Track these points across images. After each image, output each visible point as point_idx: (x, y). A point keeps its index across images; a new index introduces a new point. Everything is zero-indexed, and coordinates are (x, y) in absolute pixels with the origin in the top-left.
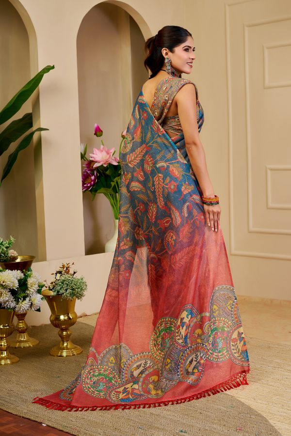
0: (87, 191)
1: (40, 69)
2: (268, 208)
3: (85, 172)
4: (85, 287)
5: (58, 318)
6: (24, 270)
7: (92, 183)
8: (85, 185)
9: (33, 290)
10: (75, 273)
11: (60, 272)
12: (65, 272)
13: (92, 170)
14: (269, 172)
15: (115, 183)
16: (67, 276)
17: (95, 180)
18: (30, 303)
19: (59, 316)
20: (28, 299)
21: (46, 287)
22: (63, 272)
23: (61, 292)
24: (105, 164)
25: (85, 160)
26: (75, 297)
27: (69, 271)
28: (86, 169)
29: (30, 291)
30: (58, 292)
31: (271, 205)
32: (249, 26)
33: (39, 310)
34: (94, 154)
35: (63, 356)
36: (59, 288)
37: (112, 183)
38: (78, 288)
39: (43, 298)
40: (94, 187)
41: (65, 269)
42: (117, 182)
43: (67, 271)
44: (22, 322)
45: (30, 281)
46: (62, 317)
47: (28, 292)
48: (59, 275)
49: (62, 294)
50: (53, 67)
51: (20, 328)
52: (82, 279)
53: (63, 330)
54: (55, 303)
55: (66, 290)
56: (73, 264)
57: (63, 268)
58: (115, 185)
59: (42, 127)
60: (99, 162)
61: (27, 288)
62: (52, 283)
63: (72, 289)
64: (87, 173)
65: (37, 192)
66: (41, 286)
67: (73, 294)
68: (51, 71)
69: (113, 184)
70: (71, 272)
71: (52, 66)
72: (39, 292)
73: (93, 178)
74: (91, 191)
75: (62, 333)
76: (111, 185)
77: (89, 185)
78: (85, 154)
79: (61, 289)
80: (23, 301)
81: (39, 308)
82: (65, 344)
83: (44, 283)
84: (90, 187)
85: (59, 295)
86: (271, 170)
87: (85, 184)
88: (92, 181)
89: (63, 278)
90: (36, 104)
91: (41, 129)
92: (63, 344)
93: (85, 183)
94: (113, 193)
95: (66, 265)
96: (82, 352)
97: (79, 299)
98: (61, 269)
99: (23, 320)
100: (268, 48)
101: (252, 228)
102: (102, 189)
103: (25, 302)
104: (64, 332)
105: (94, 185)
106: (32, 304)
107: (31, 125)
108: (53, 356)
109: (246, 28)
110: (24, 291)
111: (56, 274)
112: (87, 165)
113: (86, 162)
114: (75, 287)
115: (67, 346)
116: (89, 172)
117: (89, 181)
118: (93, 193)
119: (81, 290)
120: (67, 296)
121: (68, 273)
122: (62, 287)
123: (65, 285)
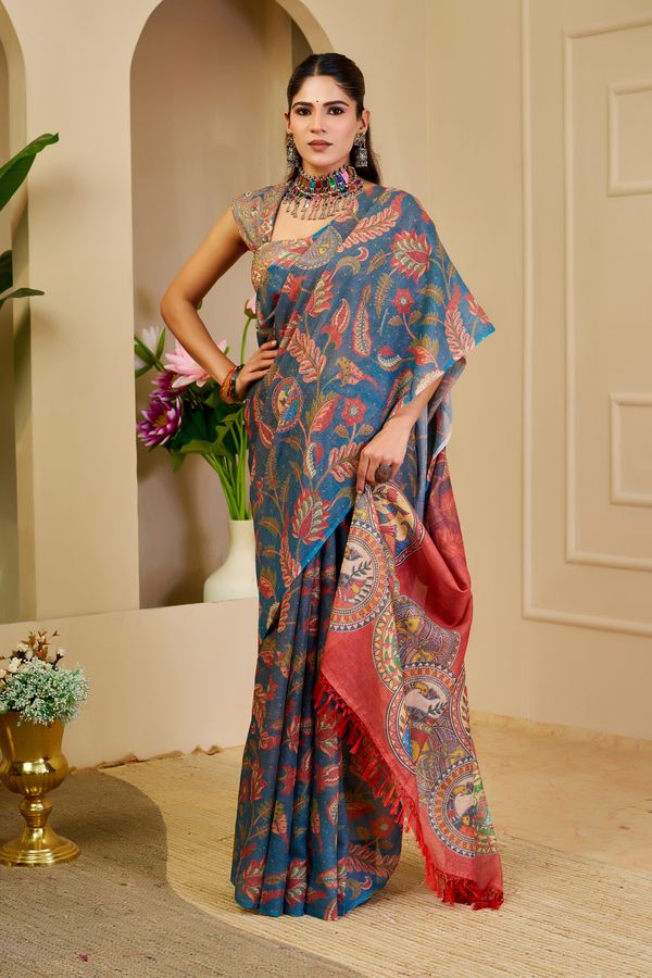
0: (157, 448)
1: (31, 138)
2: (614, 503)
3: (154, 399)
4: (80, 693)
5: (16, 769)
7: (168, 426)
8: (152, 433)
10: (59, 657)
11: (21, 655)
12: (36, 654)
13: (172, 395)
14: (617, 410)
15: (230, 426)
16: (37, 664)
17: (176, 419)
19: (21, 763)
22: (29, 655)
23: (19, 703)
24: (201, 379)
25: (159, 370)
27: (45, 654)
28: (157, 391)
30: (11, 703)
31: (619, 494)
32: (576, 36)
34: (175, 354)
35: (27, 865)
36: (14, 694)
37: (218, 428)
38: (62, 696)
40: (174, 438)
41: (36, 645)
42: (234, 425)
43: (41, 653)
46: (27, 767)
48: (16, 661)
49: (20, 710)
50: (55, 139)
52: (76, 674)
53: (29, 799)
54: (9, 731)
55: (32, 700)
56: (55, 634)
57: (32, 643)
58: (229, 431)
59: (31, 286)
60: (188, 376)
63: (45, 699)
64: (160, 401)
65: (19, 448)
67: (48, 712)
68: (51, 145)
69: (221, 431)
70: (51, 655)
71: (54, 134)
73: (171, 413)
74: (167, 445)
75: (29, 806)
76: (216, 432)
77: (161, 432)
78: (160, 352)
79: (18, 697)
82: (35, 835)
84: (162, 437)
85: (14, 711)
86: (622, 404)
87: (154, 429)
88: (169, 421)
89: (26, 670)
90: (22, 227)
91: (26, 292)
92: (31, 835)
93: (154, 425)
94: (224, 452)
95: (38, 637)
96: (75, 857)
98: (25, 647)
100: (619, 93)
101: (574, 553)
102: (193, 442)
104: (33, 805)
105: (173, 432)
107: (9, 281)
109: (569, 43)
111: (11, 658)
112: (161, 380)
113: (160, 375)
114: (52, 692)
115: (40, 839)
116: (163, 399)
117: (162, 421)
118: (172, 450)
119: (68, 701)
120: (32, 715)
121: (42, 658)
122: (22, 692)
123: (31, 688)
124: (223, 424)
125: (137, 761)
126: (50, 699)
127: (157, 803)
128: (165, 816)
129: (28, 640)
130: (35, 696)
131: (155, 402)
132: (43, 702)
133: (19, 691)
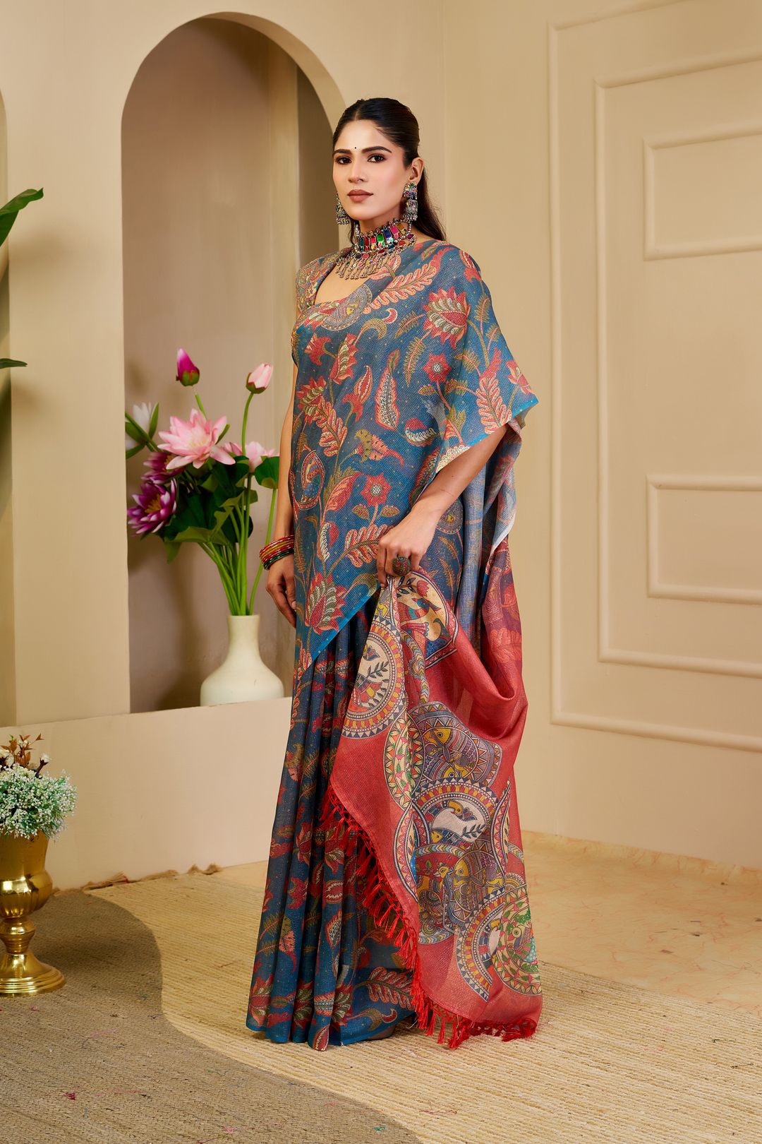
0: (149, 536)
2: (649, 596)
3: (146, 482)
4: (65, 804)
7: (162, 512)
8: (144, 519)
10: (43, 763)
11: (1, 761)
12: (17, 759)
13: (166, 478)
14: (654, 493)
15: (230, 512)
16: (18, 771)
17: (171, 504)
22: (10, 761)
24: (198, 460)
25: (152, 450)
27: (27, 760)
28: (149, 473)
31: (657, 586)
32: (609, 86)
34: (170, 432)
35: (6, 995)
37: (217, 514)
38: (47, 806)
40: (168, 525)
41: (18, 751)
42: (235, 511)
43: (23, 759)
46: (7, 886)
50: (39, 194)
52: (62, 782)
53: (9, 922)
55: (13, 811)
56: (39, 738)
57: (12, 747)
58: (229, 517)
60: (184, 456)
63: (28, 810)
64: (152, 484)
67: (30, 824)
68: (35, 202)
69: (220, 517)
70: (35, 761)
71: (38, 190)
73: (165, 498)
74: (161, 533)
75: (9, 930)
76: (215, 519)
77: (153, 518)
78: (153, 430)
82: (16, 962)
84: (155, 524)
86: (660, 487)
87: (146, 515)
88: (163, 506)
89: (6, 778)
91: (8, 363)
92: (11, 962)
93: (147, 511)
94: (224, 541)
95: (19, 740)
98: (4, 753)
100: (656, 147)
101: (607, 651)
102: (190, 529)
104: (14, 928)
105: (167, 519)
109: (601, 93)
112: (154, 462)
113: (153, 456)
114: (36, 802)
115: (20, 966)
116: (156, 482)
117: (156, 506)
118: (166, 539)
119: (53, 812)
120: (13, 828)
121: (24, 764)
122: (2, 802)
123: (12, 797)
124: (222, 510)
125: (127, 881)
126: (33, 810)
127: (151, 927)
128: (159, 942)
129: (9, 745)
130: (16, 807)
131: (147, 485)
132: (25, 813)
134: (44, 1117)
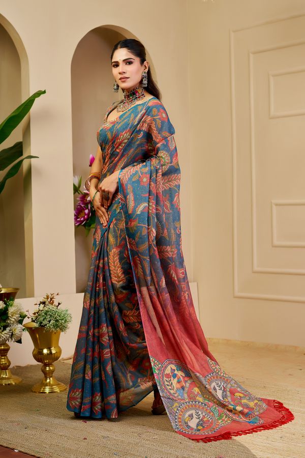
0: (80, 226)
1: (31, 94)
2: (273, 247)
3: (78, 205)
4: (69, 318)
5: (41, 353)
6: (6, 300)
7: (86, 216)
8: (78, 220)
9: (14, 320)
10: (59, 304)
11: (44, 303)
12: (49, 303)
13: (86, 204)
14: (274, 207)
16: (50, 307)
17: (89, 213)
18: (10, 334)
19: (42, 349)
20: (8, 329)
21: (28, 318)
22: (47, 303)
23: (45, 322)
25: (79, 194)
26: (58, 329)
27: (53, 302)
28: (80, 202)
29: (10, 320)
30: (41, 323)
31: (276, 242)
32: (254, 53)
33: (20, 341)
35: (45, 393)
38: (62, 319)
39: (25, 329)
40: (88, 221)
41: (49, 299)
43: (52, 302)
44: (5, 359)
45: (11, 310)
46: (45, 351)
47: (9, 321)
48: (42, 306)
49: (45, 325)
50: (44, 92)
51: (2, 364)
52: (67, 311)
53: (46, 365)
54: (37, 335)
55: (50, 321)
56: (58, 294)
57: (48, 298)
59: (32, 154)
61: (7, 318)
62: (34, 314)
64: (81, 206)
65: (26, 224)
66: (23, 317)
67: (56, 326)
68: (42, 95)
70: (56, 303)
71: (44, 90)
72: (20, 322)
73: (87, 211)
74: (84, 225)
75: (45, 368)
77: (82, 219)
78: (79, 186)
79: (43, 320)
80: (3, 331)
81: (19, 339)
82: (48, 380)
83: (26, 313)
84: (83, 221)
85: (42, 326)
86: (277, 205)
87: (79, 218)
88: (86, 214)
89: (46, 309)
90: (27, 131)
91: (30, 157)
92: (46, 380)
95: (50, 296)
97: (63, 331)
98: (45, 300)
99: (6, 355)
100: (274, 76)
101: (256, 268)
103: (5, 332)
104: (47, 368)
105: (87, 219)
106: (12, 334)
107: (21, 154)
108: (35, 392)
109: (251, 56)
110: (5, 321)
111: (39, 305)
112: (81, 198)
113: (80, 196)
114: (58, 318)
115: (50, 382)
116: (83, 205)
117: (82, 214)
118: (87, 227)
119: (65, 322)
120: (50, 328)
121: (52, 304)
122: (45, 318)
123: (49, 316)
126: (57, 321)
129: (46, 297)
131: (79, 207)
132: (54, 322)
133: (44, 317)
134: (77, 428)
